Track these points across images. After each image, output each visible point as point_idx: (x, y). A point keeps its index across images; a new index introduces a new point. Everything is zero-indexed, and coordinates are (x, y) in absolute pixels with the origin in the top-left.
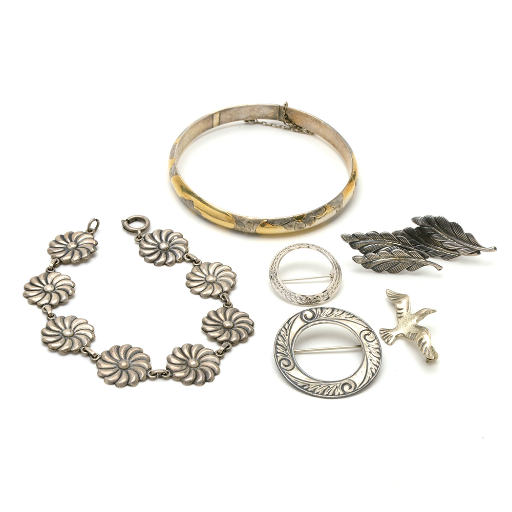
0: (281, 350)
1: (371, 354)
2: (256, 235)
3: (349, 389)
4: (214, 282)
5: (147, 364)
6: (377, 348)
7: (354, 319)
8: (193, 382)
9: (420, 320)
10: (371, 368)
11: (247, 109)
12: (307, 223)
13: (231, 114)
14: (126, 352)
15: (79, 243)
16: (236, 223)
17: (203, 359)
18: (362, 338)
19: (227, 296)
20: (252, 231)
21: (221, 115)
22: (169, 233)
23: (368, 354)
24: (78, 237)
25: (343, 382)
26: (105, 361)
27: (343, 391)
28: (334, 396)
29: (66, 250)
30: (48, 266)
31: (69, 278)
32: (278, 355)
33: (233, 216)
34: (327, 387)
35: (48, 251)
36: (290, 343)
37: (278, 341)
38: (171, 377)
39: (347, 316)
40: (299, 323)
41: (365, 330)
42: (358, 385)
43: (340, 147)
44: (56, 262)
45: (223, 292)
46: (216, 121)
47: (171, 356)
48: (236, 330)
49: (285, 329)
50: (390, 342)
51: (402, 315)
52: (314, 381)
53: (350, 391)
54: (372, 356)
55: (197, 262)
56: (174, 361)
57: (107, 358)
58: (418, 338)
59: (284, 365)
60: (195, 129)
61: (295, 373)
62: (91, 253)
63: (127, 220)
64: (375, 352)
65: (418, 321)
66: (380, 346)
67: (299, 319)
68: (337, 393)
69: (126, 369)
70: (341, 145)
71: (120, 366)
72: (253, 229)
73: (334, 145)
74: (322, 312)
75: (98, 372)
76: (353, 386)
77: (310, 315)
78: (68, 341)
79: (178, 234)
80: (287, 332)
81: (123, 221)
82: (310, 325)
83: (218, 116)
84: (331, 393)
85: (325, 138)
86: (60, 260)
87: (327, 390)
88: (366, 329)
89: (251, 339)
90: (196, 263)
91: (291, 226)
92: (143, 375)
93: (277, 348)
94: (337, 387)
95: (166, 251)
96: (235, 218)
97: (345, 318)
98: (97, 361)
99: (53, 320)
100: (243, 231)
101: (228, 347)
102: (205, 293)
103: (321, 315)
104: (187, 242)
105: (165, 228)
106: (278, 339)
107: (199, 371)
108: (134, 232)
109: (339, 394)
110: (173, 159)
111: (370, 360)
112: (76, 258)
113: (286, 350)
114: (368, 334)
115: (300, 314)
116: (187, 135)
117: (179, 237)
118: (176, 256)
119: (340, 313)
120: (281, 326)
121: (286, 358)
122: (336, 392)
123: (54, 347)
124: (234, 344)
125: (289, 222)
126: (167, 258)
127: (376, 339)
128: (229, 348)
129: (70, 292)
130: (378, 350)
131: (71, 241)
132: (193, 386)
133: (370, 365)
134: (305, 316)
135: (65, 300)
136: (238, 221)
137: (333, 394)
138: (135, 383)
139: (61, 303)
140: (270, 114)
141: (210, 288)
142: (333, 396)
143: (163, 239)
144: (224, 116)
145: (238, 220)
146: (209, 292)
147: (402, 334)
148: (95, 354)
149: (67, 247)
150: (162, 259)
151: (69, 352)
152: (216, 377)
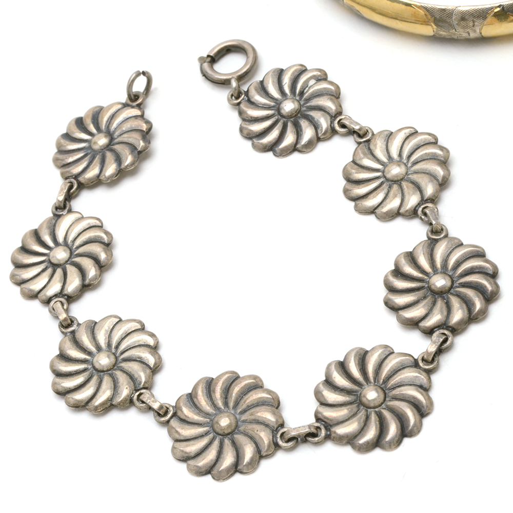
2: (484, 41)
4: (402, 179)
5: (274, 414)
8: (377, 443)
14: (227, 391)
15: (114, 132)
16: (436, 25)
17: (392, 382)
19: (432, 211)
20: (473, 35)
22: (297, 74)
24: (113, 117)
26: (185, 421)
29: (91, 154)
30: (54, 201)
31: (98, 223)
33: (427, 10)
35: (56, 160)
38: (328, 437)
44: (71, 187)
45: (423, 201)
47: (321, 387)
48: (459, 295)
55: (361, 133)
56: (332, 397)
57: (187, 412)
62: (140, 152)
63: (208, 56)
69: (230, 434)
71: (218, 430)
72: (475, 31)
75: (174, 448)
78: (107, 382)
79: (315, 73)
81: (202, 60)
86: (78, 181)
89: (495, 309)
90: (360, 136)
92: (266, 442)
95: (296, 118)
96: (433, 16)
98: (168, 422)
99: (73, 332)
100: (455, 37)
101: (445, 341)
102: (386, 209)
104: (338, 87)
105: (288, 62)
107: (387, 414)
108: (225, 83)
112: (111, 169)
117: (319, 80)
118: (316, 126)
123: (79, 401)
124: (456, 330)
126: (299, 133)
128: (448, 343)
129: (103, 256)
131: (99, 129)
132: (378, 452)
135: (95, 278)
138: (253, 465)
139: (86, 287)
141: (395, 196)
143: (287, 89)
145: (440, 17)
146: (394, 204)
148: (161, 407)
149: (90, 147)
150: (289, 139)
151: (109, 407)
152: (426, 421)
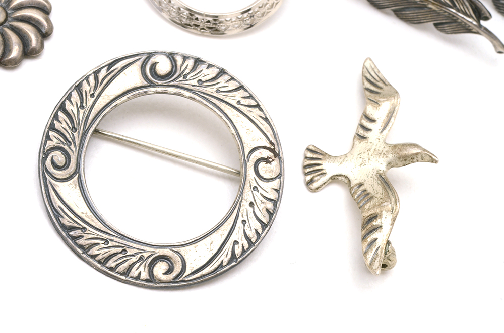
0: (64, 125)
1: (250, 210)
3: (166, 273)
6: (270, 200)
7: (255, 113)
9: (396, 165)
10: (236, 242)
18: (251, 165)
23: (245, 205)
25: (161, 252)
27: (151, 272)
28: (125, 276)
32: (51, 133)
34: (120, 250)
36: (91, 118)
37: (67, 102)
39: (244, 101)
40: (132, 77)
41: (265, 148)
42: (188, 272)
49: (96, 79)
50: (315, 185)
51: (367, 134)
52: (99, 225)
53: (164, 278)
54: (251, 215)
58: (369, 209)
59: (53, 163)
61: (68, 191)
64: (262, 206)
65: (390, 165)
66: (279, 198)
67: (135, 69)
68: (134, 272)
74: (194, 68)
76: (178, 269)
77: (164, 67)
80: (96, 88)
82: (153, 89)
84: (122, 268)
87: (115, 258)
88: (268, 145)
93: (56, 117)
94: (141, 258)
97: (234, 103)
103: (188, 77)
106: (69, 97)
109: (138, 277)
111: (244, 222)
113: (74, 129)
114: (267, 160)
115: (144, 58)
119: (232, 85)
120: (89, 69)
121: (66, 148)
122: (133, 270)
127: (279, 176)
130: (270, 205)
133: (238, 235)
134: (154, 66)
137: (126, 273)
142: (123, 277)
147: (346, 177)
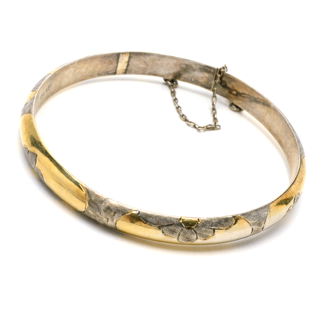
2: (115, 231)
11: (172, 62)
12: (200, 234)
13: (145, 62)
16: (89, 204)
20: (110, 223)
21: (132, 60)
33: (88, 191)
43: (288, 145)
46: (122, 65)
60: (86, 66)
70: (289, 143)
72: (113, 220)
73: (280, 142)
83: (126, 58)
85: (270, 130)
91: (173, 232)
110: (35, 92)
116: (71, 69)
125: (171, 225)
136: (93, 202)
140: (202, 78)
144: (135, 62)
